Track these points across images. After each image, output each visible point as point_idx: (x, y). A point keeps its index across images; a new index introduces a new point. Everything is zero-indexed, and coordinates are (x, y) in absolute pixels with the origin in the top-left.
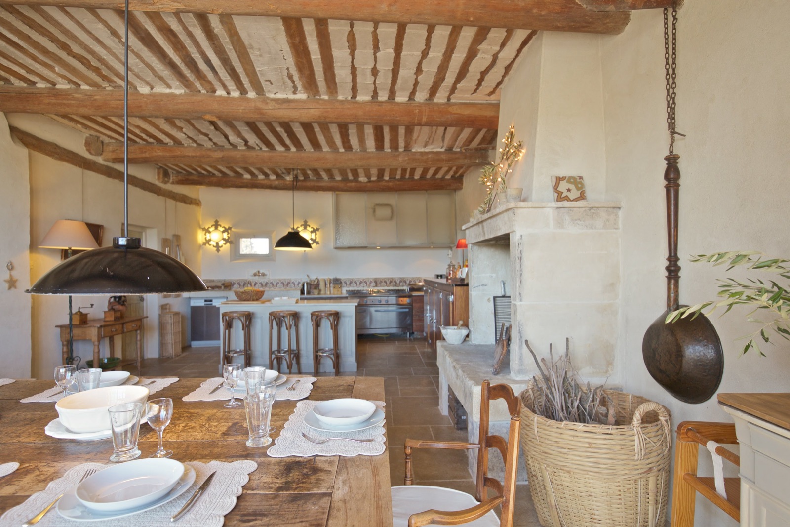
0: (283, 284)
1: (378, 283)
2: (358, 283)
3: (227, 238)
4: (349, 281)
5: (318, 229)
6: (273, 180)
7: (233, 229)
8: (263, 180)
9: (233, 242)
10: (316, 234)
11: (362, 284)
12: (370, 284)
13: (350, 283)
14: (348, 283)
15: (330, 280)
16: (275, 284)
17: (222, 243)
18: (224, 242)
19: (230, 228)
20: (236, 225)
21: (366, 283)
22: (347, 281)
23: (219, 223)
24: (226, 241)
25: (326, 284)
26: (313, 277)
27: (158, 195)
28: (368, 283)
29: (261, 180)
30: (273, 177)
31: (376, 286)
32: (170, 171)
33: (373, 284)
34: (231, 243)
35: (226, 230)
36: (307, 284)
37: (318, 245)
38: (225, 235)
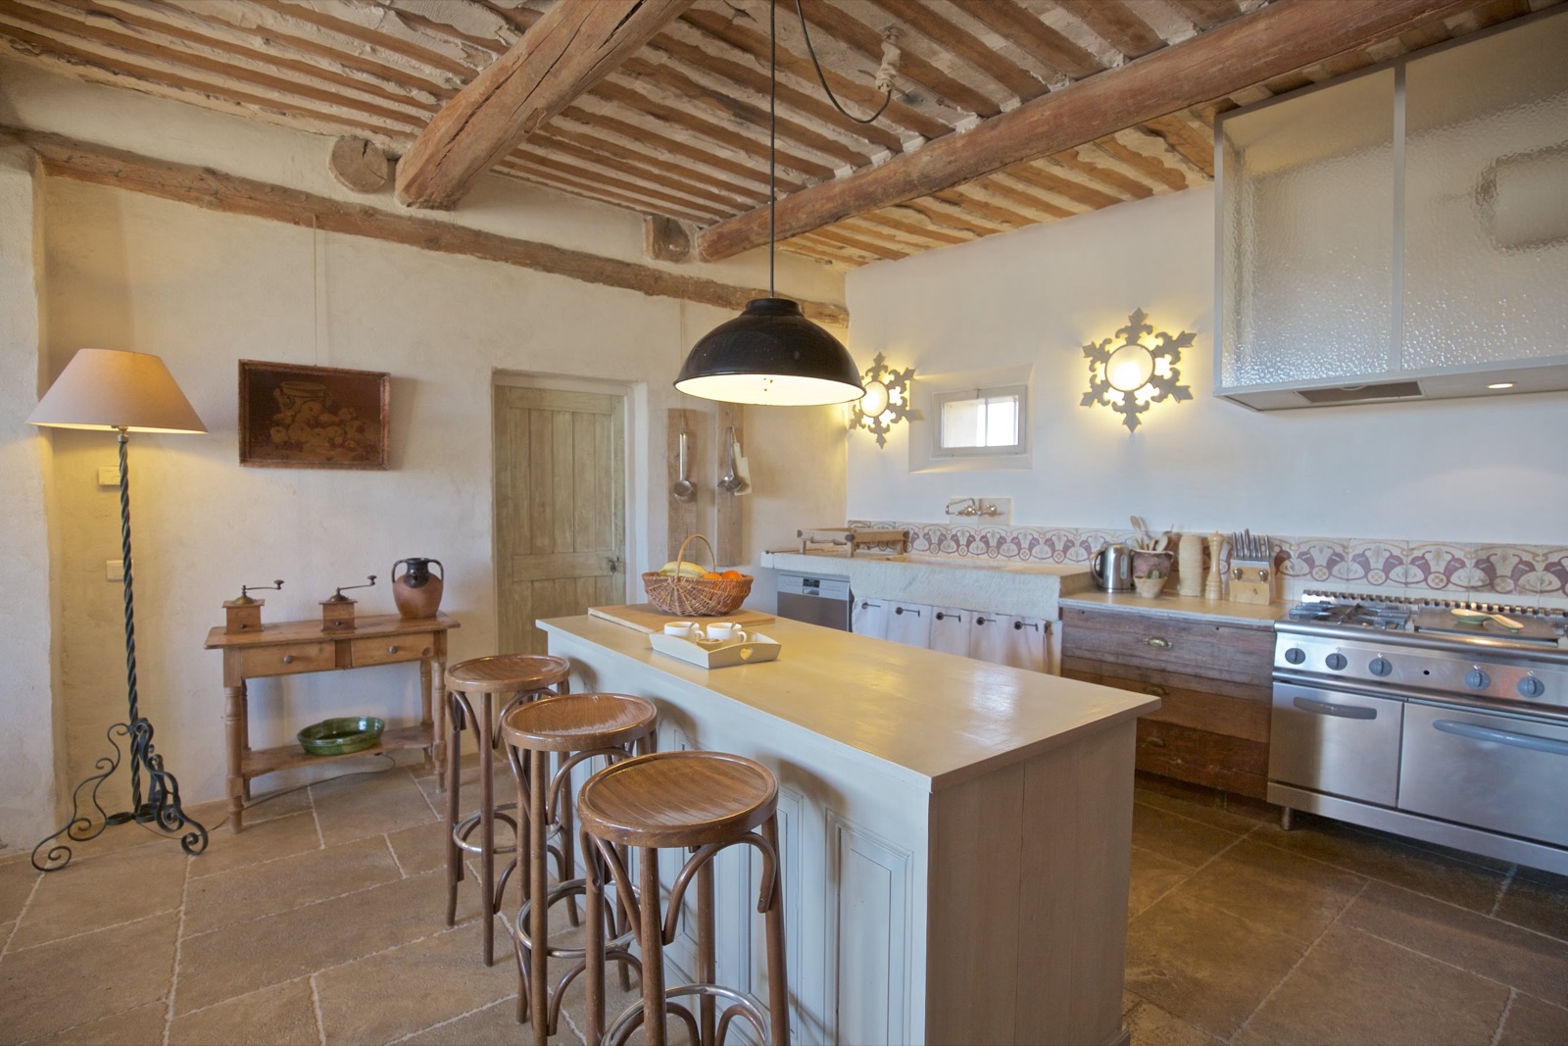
0: (1050, 543)
2: (1377, 564)
3: (899, 403)
4: (1328, 553)
5: (1185, 339)
6: (916, 154)
7: (916, 377)
8: (886, 164)
9: (924, 414)
10: (1176, 358)
11: (1397, 573)
12: (1449, 572)
13: (1331, 564)
14: (1321, 559)
17: (887, 418)
18: (893, 416)
19: (909, 374)
20: (923, 364)
21: (1426, 568)
22: (1315, 553)
23: (886, 363)
24: (900, 411)
25: (1206, 551)
26: (1160, 527)
29: (880, 168)
30: (913, 143)
32: (684, 223)
33: (1470, 574)
34: (912, 416)
35: (899, 380)
36: (1119, 552)
37: (1185, 402)
38: (896, 396)
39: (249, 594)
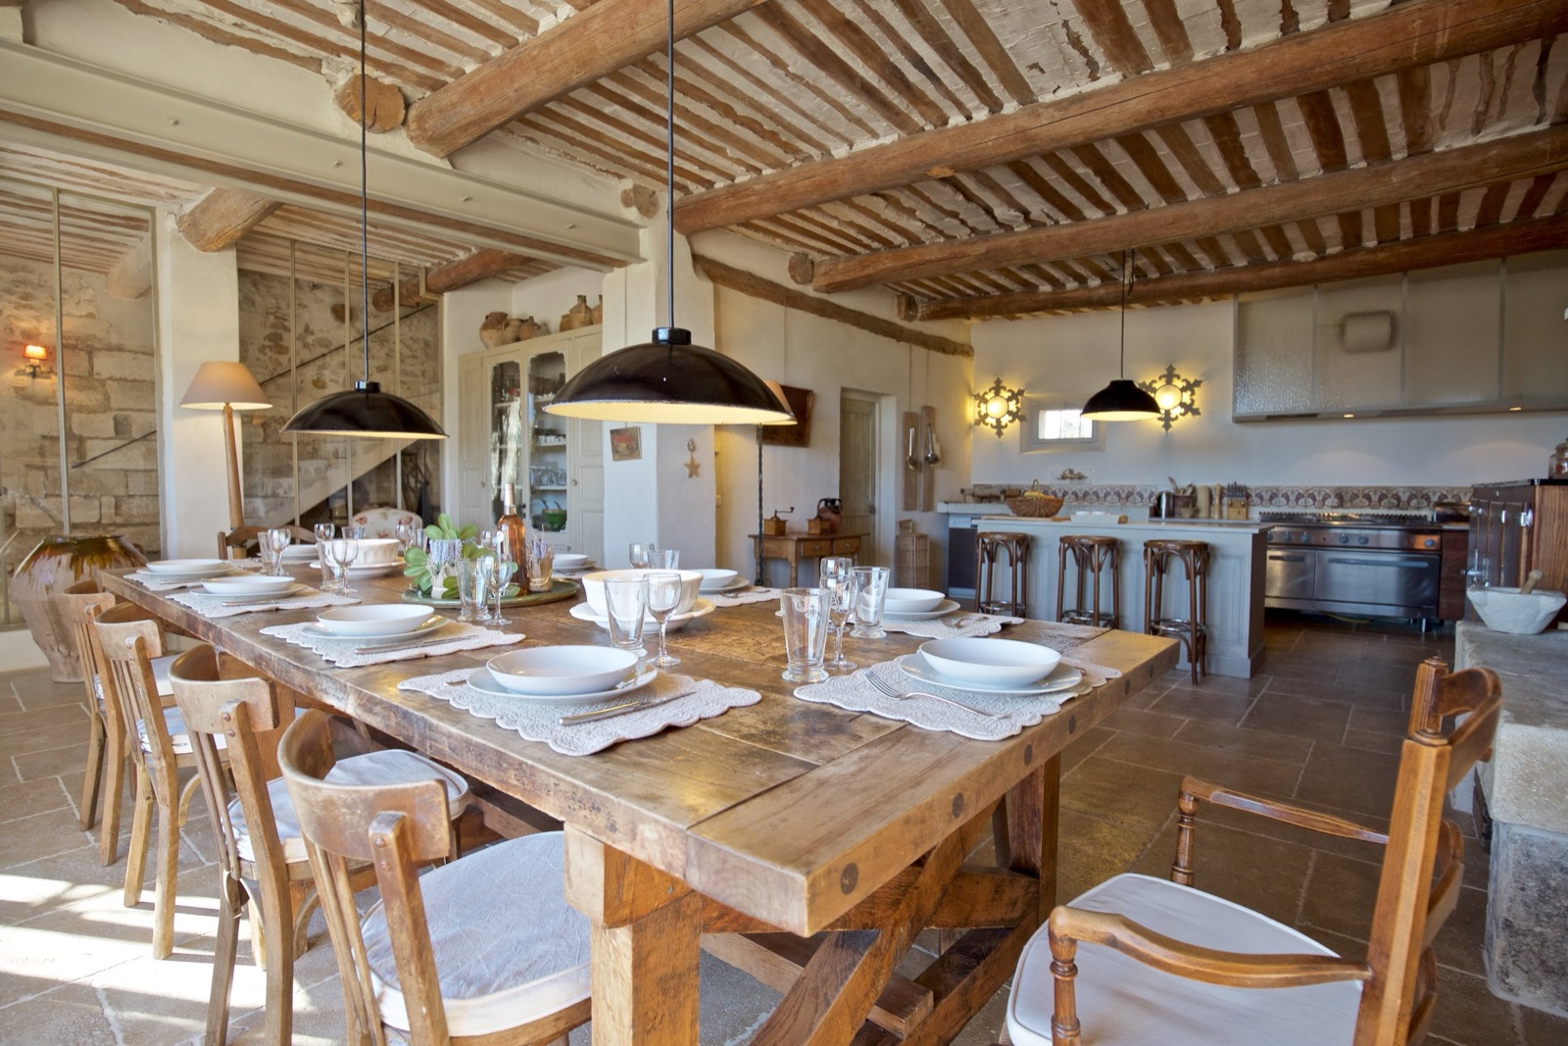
0: (1118, 495)
1: (1347, 498)
2: (1292, 498)
3: (1015, 410)
4: (1270, 493)
5: (1197, 383)
6: (1095, 288)
7: (1025, 394)
8: (1076, 290)
9: (1028, 417)
10: (1193, 393)
11: (1302, 501)
12: (1324, 500)
13: (1271, 498)
14: (1266, 497)
15: (1222, 489)
16: (1102, 495)
17: (1006, 419)
18: (1010, 418)
19: (1021, 392)
20: (1030, 386)
21: (1314, 499)
22: (1263, 494)
23: (1003, 384)
24: (1014, 415)
25: (1211, 498)
26: (1183, 483)
27: (898, 341)
28: (1319, 498)
29: (1072, 291)
30: (1094, 282)
31: (1341, 505)
32: (917, 298)
33: (1332, 501)
34: (1022, 419)
35: (1014, 396)
36: (1168, 495)
37: (1197, 417)
38: (1013, 406)
39: (779, 515)
